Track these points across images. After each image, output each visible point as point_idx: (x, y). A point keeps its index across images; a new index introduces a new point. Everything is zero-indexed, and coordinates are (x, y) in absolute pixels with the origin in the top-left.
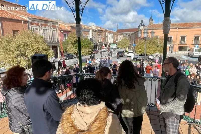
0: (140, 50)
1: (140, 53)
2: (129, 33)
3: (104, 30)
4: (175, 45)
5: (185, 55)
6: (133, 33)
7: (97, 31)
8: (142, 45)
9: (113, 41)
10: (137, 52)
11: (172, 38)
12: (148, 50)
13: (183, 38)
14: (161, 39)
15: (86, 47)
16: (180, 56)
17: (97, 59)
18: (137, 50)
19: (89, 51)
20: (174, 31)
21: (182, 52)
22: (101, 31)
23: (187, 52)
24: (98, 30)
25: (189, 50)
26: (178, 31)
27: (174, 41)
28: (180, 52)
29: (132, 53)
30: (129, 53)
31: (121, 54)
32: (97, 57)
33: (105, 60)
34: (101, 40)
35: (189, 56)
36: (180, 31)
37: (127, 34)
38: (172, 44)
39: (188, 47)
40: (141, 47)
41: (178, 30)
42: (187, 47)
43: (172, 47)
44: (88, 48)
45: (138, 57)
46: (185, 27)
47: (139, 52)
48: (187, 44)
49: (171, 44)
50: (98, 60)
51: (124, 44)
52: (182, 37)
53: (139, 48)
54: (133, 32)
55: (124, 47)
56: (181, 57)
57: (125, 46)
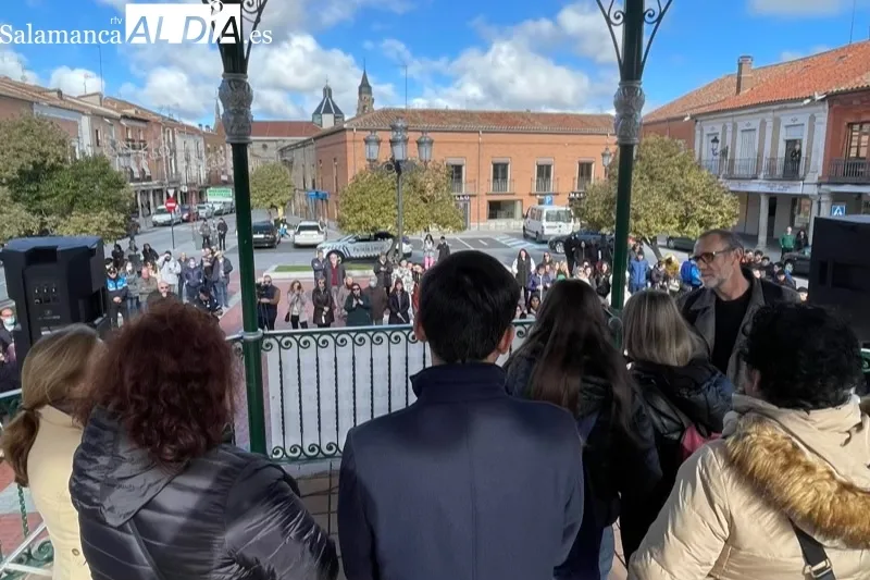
0: (363, 216)
1: (360, 228)
2: (276, 141)
3: (156, 117)
4: (475, 196)
5: (512, 235)
6: (304, 142)
7: (118, 120)
8: (367, 195)
9: (203, 176)
10: (350, 223)
11: (464, 169)
12: (395, 216)
13: (500, 171)
14: (438, 171)
15: (95, 202)
16: (498, 239)
17: (167, 260)
18: (347, 216)
19: (113, 224)
20: (469, 143)
21: (500, 225)
22: (142, 125)
23: (517, 224)
24: (125, 117)
25: (525, 217)
26: (483, 143)
27: (470, 182)
28: (493, 224)
29: (316, 232)
30: (302, 233)
31: (262, 236)
32: (167, 252)
33: (207, 264)
34: (147, 170)
35: (526, 237)
36: (489, 143)
37: (265, 147)
38: (464, 192)
39: (518, 204)
40: (367, 204)
41: (482, 138)
42: (513, 202)
43: (466, 205)
44: (107, 207)
45: (349, 246)
46: (504, 128)
47: (359, 223)
48: (514, 194)
49: (460, 190)
50: (171, 264)
51: (272, 192)
52: (496, 166)
53: (357, 206)
54: (305, 138)
55: (268, 204)
56: (503, 242)
57: (273, 200)
